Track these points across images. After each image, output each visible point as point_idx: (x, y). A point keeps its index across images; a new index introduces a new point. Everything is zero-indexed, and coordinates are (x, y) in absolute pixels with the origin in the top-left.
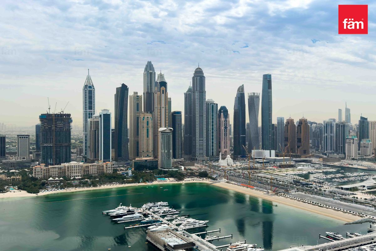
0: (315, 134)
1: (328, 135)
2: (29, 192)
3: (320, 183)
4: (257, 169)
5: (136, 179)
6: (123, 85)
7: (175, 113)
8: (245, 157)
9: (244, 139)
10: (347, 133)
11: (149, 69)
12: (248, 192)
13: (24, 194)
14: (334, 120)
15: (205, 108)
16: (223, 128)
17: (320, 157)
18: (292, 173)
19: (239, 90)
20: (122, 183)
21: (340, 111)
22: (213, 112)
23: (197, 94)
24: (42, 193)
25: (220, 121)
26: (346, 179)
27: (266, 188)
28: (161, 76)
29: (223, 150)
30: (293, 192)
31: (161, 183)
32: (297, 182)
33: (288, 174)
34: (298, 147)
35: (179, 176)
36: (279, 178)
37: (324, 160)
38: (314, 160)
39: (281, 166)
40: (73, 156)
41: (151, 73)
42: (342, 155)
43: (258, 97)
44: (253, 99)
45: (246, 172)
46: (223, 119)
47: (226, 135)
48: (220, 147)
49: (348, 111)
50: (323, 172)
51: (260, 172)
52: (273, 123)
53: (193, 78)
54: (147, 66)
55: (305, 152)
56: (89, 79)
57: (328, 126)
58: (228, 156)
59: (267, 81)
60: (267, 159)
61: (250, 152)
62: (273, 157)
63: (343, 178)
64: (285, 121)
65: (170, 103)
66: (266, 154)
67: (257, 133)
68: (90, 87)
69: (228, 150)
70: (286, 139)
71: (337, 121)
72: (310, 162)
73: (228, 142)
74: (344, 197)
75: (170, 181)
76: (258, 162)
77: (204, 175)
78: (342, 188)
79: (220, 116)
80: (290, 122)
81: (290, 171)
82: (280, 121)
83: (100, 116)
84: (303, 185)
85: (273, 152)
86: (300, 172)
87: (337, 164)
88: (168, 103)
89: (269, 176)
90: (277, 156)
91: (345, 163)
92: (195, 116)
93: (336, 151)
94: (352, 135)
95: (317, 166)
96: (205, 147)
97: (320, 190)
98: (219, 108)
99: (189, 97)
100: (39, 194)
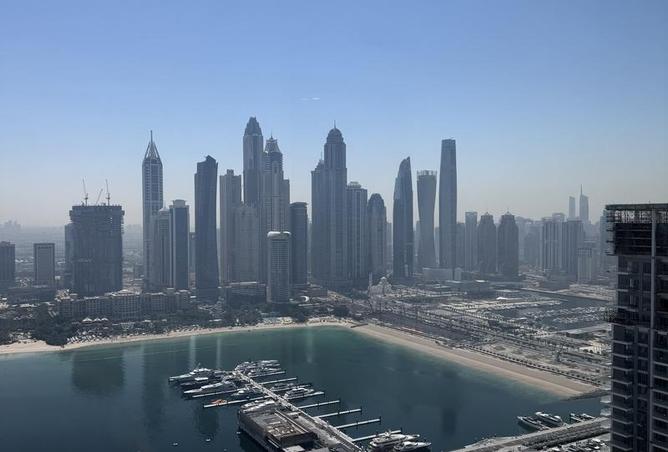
0: (527, 238)
1: (550, 242)
2: (48, 343)
3: (532, 325)
4: (431, 301)
5: (228, 321)
6: (209, 158)
7: (296, 205)
10: (579, 238)
11: (253, 128)
13: (41, 346)
14: (562, 215)
15: (345, 196)
16: (375, 231)
17: (536, 280)
18: (489, 307)
19: (402, 166)
20: (206, 327)
21: (572, 200)
22: (358, 203)
23: (333, 174)
24: (73, 345)
25: (370, 219)
26: (575, 320)
27: (443, 335)
28: (273, 144)
29: (376, 268)
31: (271, 327)
32: (493, 324)
33: (482, 310)
35: (301, 315)
36: (465, 318)
37: (543, 284)
40: (126, 280)
41: (255, 138)
42: (572, 276)
43: (433, 178)
44: (426, 180)
46: (375, 216)
47: (380, 242)
49: (584, 200)
51: (435, 307)
52: (459, 220)
53: (326, 146)
54: (249, 125)
56: (152, 147)
58: (384, 278)
59: (449, 149)
60: (448, 284)
63: (570, 316)
64: (479, 218)
65: (287, 187)
66: (447, 274)
67: (432, 238)
68: (154, 162)
71: (566, 217)
72: (518, 288)
74: (570, 349)
75: (285, 323)
77: (341, 312)
78: (568, 335)
79: (370, 212)
80: (487, 219)
81: (485, 304)
82: (471, 217)
84: (504, 329)
85: (458, 271)
86: (500, 306)
87: (561, 291)
89: (449, 314)
90: (465, 277)
95: (530, 295)
100: (68, 347)
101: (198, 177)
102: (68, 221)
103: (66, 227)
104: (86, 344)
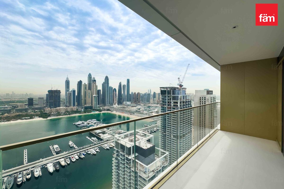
0: (142, 97)
1: (145, 97)
2: (43, 118)
3: (143, 111)
4: (125, 108)
5: (85, 112)
6: (80, 81)
7: (99, 90)
8: (122, 104)
9: (121, 98)
10: (150, 96)
11: (90, 76)
12: (122, 115)
13: (41, 119)
14: (147, 93)
15: (109, 89)
16: (115, 95)
17: (143, 103)
18: (136, 108)
19: (120, 83)
20: (80, 114)
21: (148, 90)
22: (111, 90)
23: (106, 84)
24: (49, 118)
25: (114, 93)
26: (150, 110)
27: (128, 113)
28: (94, 78)
29: (115, 102)
30: (136, 114)
31: (94, 113)
32: (137, 111)
33: (134, 109)
34: (137, 101)
35: (100, 111)
36: (131, 110)
37: (144, 104)
38: (141, 104)
39: (132, 106)
40: (61, 105)
41: (90, 77)
42: (149, 103)
43: (125, 86)
44: (124, 86)
45: (122, 108)
46: (115, 92)
47: (115, 97)
48: (114, 101)
49: (150, 90)
50: (144, 108)
51: (126, 109)
52: (130, 93)
53: (105, 79)
54: (89, 74)
55: (139, 102)
56: (67, 78)
57: (145, 94)
58: (116, 104)
59: (128, 81)
60: (128, 104)
61: (123, 102)
62: (130, 104)
63: (149, 109)
64: (133, 93)
65: (97, 87)
66: (128, 103)
67: (125, 96)
68: (68, 81)
69: (116, 102)
70: (134, 98)
71: (148, 93)
72: (140, 105)
73: (116, 100)
74: (149, 114)
75: (97, 112)
76: (126, 105)
77: (108, 110)
78: (149, 112)
79: (114, 91)
80: (135, 93)
81: (135, 108)
82: (132, 93)
83: (72, 91)
84: (138, 112)
85: (130, 102)
86: (138, 108)
87: (147, 105)
88: (96, 87)
89: (129, 110)
90: (131, 103)
91: (149, 105)
92: (105, 91)
93: (147, 102)
94: (152, 97)
95: (142, 106)
96: (109, 101)
97: (143, 113)
98: (113, 89)
99: (103, 85)
100: (48, 119)
101: (78, 84)
102: (47, 93)
103: (47, 95)
104: (53, 118)
